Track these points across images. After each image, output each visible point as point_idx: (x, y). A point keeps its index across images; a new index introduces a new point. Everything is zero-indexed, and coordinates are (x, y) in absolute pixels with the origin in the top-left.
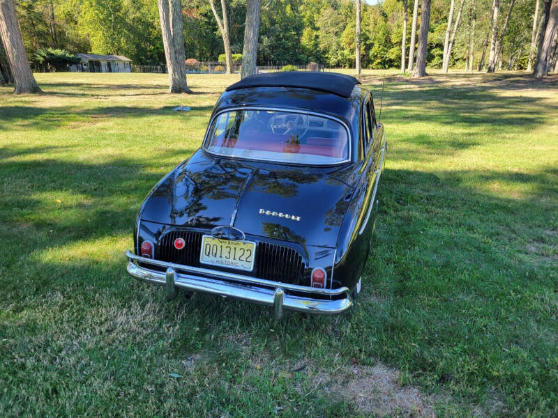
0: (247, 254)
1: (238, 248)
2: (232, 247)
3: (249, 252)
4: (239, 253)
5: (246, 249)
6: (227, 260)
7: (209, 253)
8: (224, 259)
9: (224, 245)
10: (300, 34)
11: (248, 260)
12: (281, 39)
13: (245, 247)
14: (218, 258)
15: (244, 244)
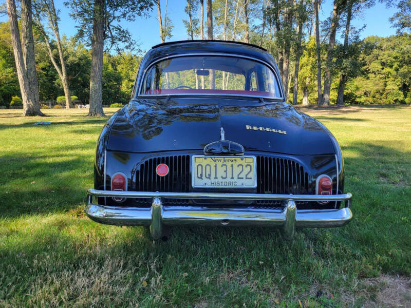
0: (247, 170)
1: (235, 165)
2: (229, 164)
3: (249, 167)
4: (237, 170)
5: (244, 165)
6: (224, 180)
7: (201, 175)
8: (220, 180)
9: (219, 164)
10: (119, 84)
11: (248, 176)
12: (106, 87)
13: (243, 163)
14: (213, 180)
15: (242, 159)
